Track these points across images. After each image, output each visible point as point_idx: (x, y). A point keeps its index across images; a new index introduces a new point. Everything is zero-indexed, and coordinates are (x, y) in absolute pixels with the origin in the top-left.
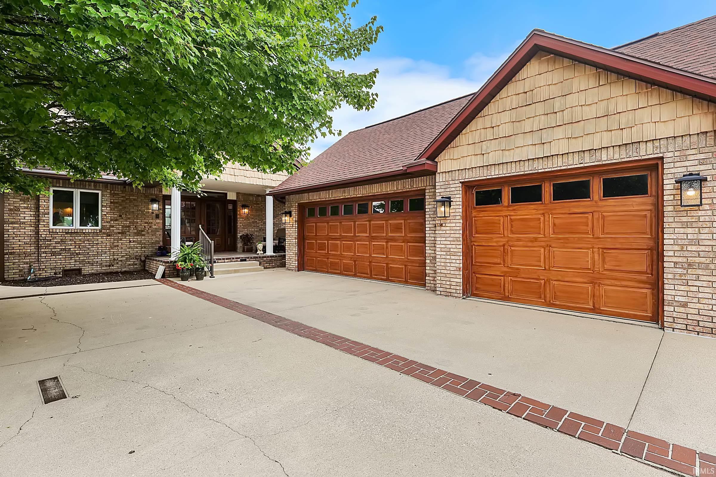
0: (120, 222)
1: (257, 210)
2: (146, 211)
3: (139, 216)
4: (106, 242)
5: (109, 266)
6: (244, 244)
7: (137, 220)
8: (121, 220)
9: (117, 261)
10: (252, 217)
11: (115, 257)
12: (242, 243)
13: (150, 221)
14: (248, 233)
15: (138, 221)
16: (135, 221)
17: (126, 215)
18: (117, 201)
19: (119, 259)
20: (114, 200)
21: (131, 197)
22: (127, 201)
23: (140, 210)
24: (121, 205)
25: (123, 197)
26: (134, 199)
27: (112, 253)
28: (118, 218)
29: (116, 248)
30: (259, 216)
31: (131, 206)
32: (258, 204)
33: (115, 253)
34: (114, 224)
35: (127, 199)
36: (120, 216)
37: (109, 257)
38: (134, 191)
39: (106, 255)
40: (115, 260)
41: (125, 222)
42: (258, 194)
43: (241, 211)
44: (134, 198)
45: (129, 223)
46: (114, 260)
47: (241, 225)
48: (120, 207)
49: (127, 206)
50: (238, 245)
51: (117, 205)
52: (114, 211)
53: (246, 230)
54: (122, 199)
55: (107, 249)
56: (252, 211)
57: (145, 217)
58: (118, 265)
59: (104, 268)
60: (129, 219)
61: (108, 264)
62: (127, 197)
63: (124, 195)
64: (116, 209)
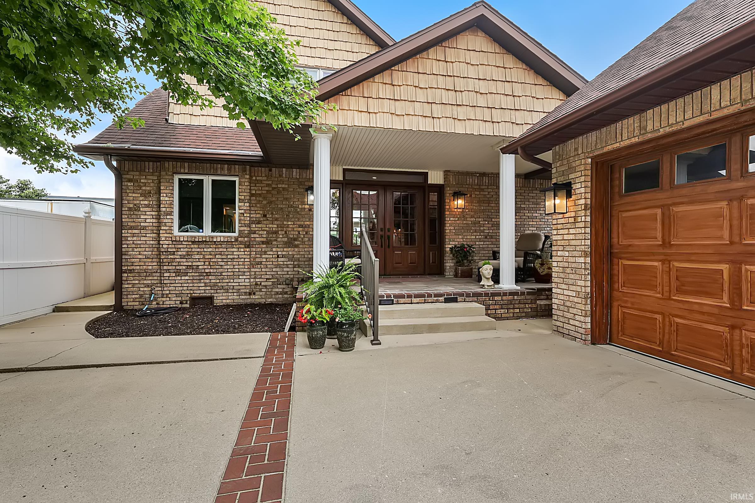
0: (264, 226)
1: (479, 202)
2: (300, 207)
3: (291, 216)
4: (244, 257)
5: (250, 294)
6: (457, 262)
7: (288, 221)
8: (265, 222)
9: (261, 287)
10: (472, 213)
11: (257, 280)
12: (454, 261)
13: (306, 223)
14: (465, 243)
15: (289, 223)
16: (285, 223)
17: (272, 214)
18: (260, 192)
19: (263, 284)
20: (256, 190)
21: (280, 186)
22: (273, 192)
23: (292, 206)
24: (265, 198)
25: (268, 185)
26: (283, 188)
27: (253, 273)
28: (262, 219)
29: (259, 266)
30: (484, 211)
31: (280, 199)
32: (483, 190)
33: (257, 273)
34: (256, 229)
35: (274, 188)
36: (265, 216)
37: (248, 281)
38: (284, 175)
39: (244, 277)
40: (257, 285)
41: (271, 226)
42: (482, 170)
43: (452, 203)
44: (283, 186)
45: (275, 226)
46: (256, 284)
47: (452, 228)
48: (265, 202)
49: (274, 199)
50: (447, 264)
51: (261, 199)
52: (256, 209)
53: (460, 237)
54: (267, 188)
55: (246, 267)
56: (472, 202)
57: (298, 216)
58: (261, 293)
59: (243, 297)
60: (277, 219)
61: (248, 291)
62: (274, 186)
63: (270, 182)
64: (258, 206)
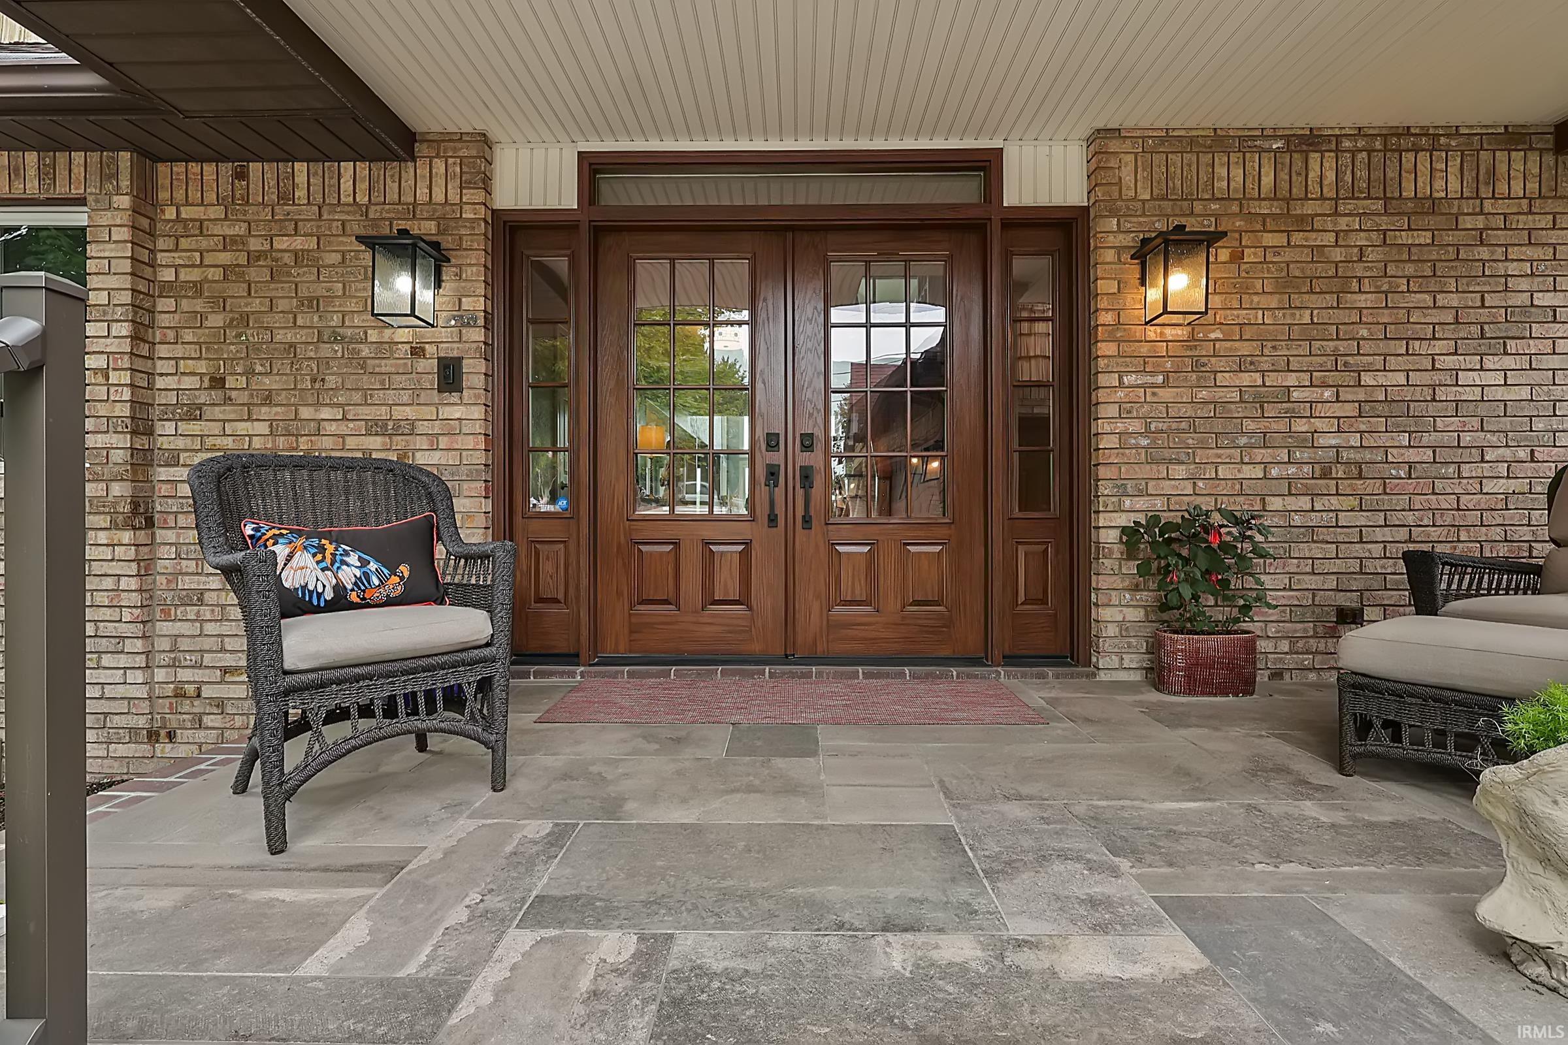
0: (216, 428)
1: (1287, 284)
2: (373, 336)
3: (332, 382)
4: (115, 568)
5: (153, 736)
6: (1164, 607)
7: (318, 404)
8: (218, 413)
9: (198, 704)
10: (1245, 349)
11: (184, 675)
12: (1145, 596)
13: (399, 413)
14: (1207, 504)
15: (326, 413)
16: (305, 413)
17: (250, 373)
18: (194, 275)
19: (207, 692)
20: (177, 267)
21: (281, 243)
22: (253, 274)
23: (336, 338)
24: (220, 303)
25: (228, 243)
26: (298, 256)
27: (165, 644)
28: (203, 398)
29: (191, 612)
30: (1310, 334)
31: (282, 305)
32: (1304, 223)
33: (184, 644)
34: (180, 443)
35: (254, 257)
36: (218, 382)
37: (139, 676)
38: (301, 193)
39: (123, 660)
40: (184, 696)
41: (242, 428)
42: (1299, 119)
43: (1131, 298)
44: (298, 243)
45: (263, 428)
46: (180, 694)
47: (1135, 426)
48: (216, 320)
49: (256, 305)
50: (1106, 614)
51: (199, 305)
52: (179, 351)
53: (1180, 471)
54: (225, 258)
55: (127, 616)
56: (1244, 290)
57: (366, 381)
58: (201, 735)
59: (120, 750)
60: (268, 399)
61: (142, 722)
62: (255, 244)
63: (240, 229)
64: (188, 336)
